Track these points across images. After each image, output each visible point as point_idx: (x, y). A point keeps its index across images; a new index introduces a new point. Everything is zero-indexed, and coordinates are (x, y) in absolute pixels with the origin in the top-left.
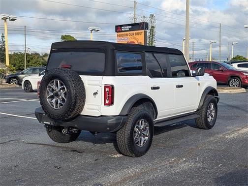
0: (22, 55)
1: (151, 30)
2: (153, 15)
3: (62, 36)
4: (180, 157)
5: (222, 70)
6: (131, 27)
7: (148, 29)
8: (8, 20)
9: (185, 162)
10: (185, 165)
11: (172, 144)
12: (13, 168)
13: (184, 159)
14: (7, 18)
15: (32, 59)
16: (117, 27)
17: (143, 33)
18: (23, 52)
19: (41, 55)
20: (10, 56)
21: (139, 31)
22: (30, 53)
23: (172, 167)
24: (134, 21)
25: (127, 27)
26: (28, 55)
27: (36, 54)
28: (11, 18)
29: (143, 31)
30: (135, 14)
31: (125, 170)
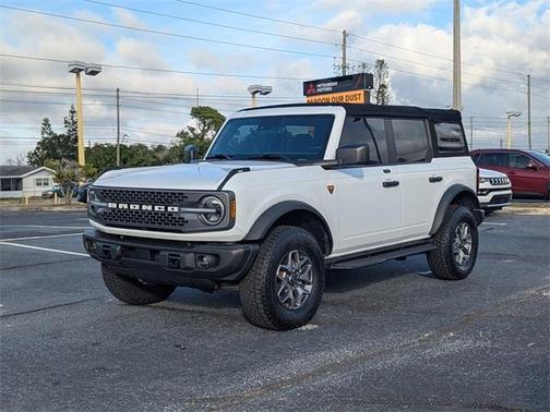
0: (112, 149)
1: (379, 92)
2: (383, 62)
3: (193, 108)
4: (442, 330)
5: (534, 168)
6: (336, 84)
7: (372, 88)
8: (82, 74)
9: (454, 338)
10: (452, 344)
11: (424, 307)
12: (90, 347)
13: (452, 334)
14: (80, 70)
15: (132, 156)
16: (307, 85)
17: (362, 96)
18: (114, 143)
19: (150, 148)
20: (88, 151)
21: (354, 93)
22: (128, 145)
23: (425, 348)
24: (344, 72)
25: (329, 84)
26: (123, 148)
27: (141, 147)
28: (89, 70)
29: (362, 92)
30: (344, 59)
31: (322, 353)
